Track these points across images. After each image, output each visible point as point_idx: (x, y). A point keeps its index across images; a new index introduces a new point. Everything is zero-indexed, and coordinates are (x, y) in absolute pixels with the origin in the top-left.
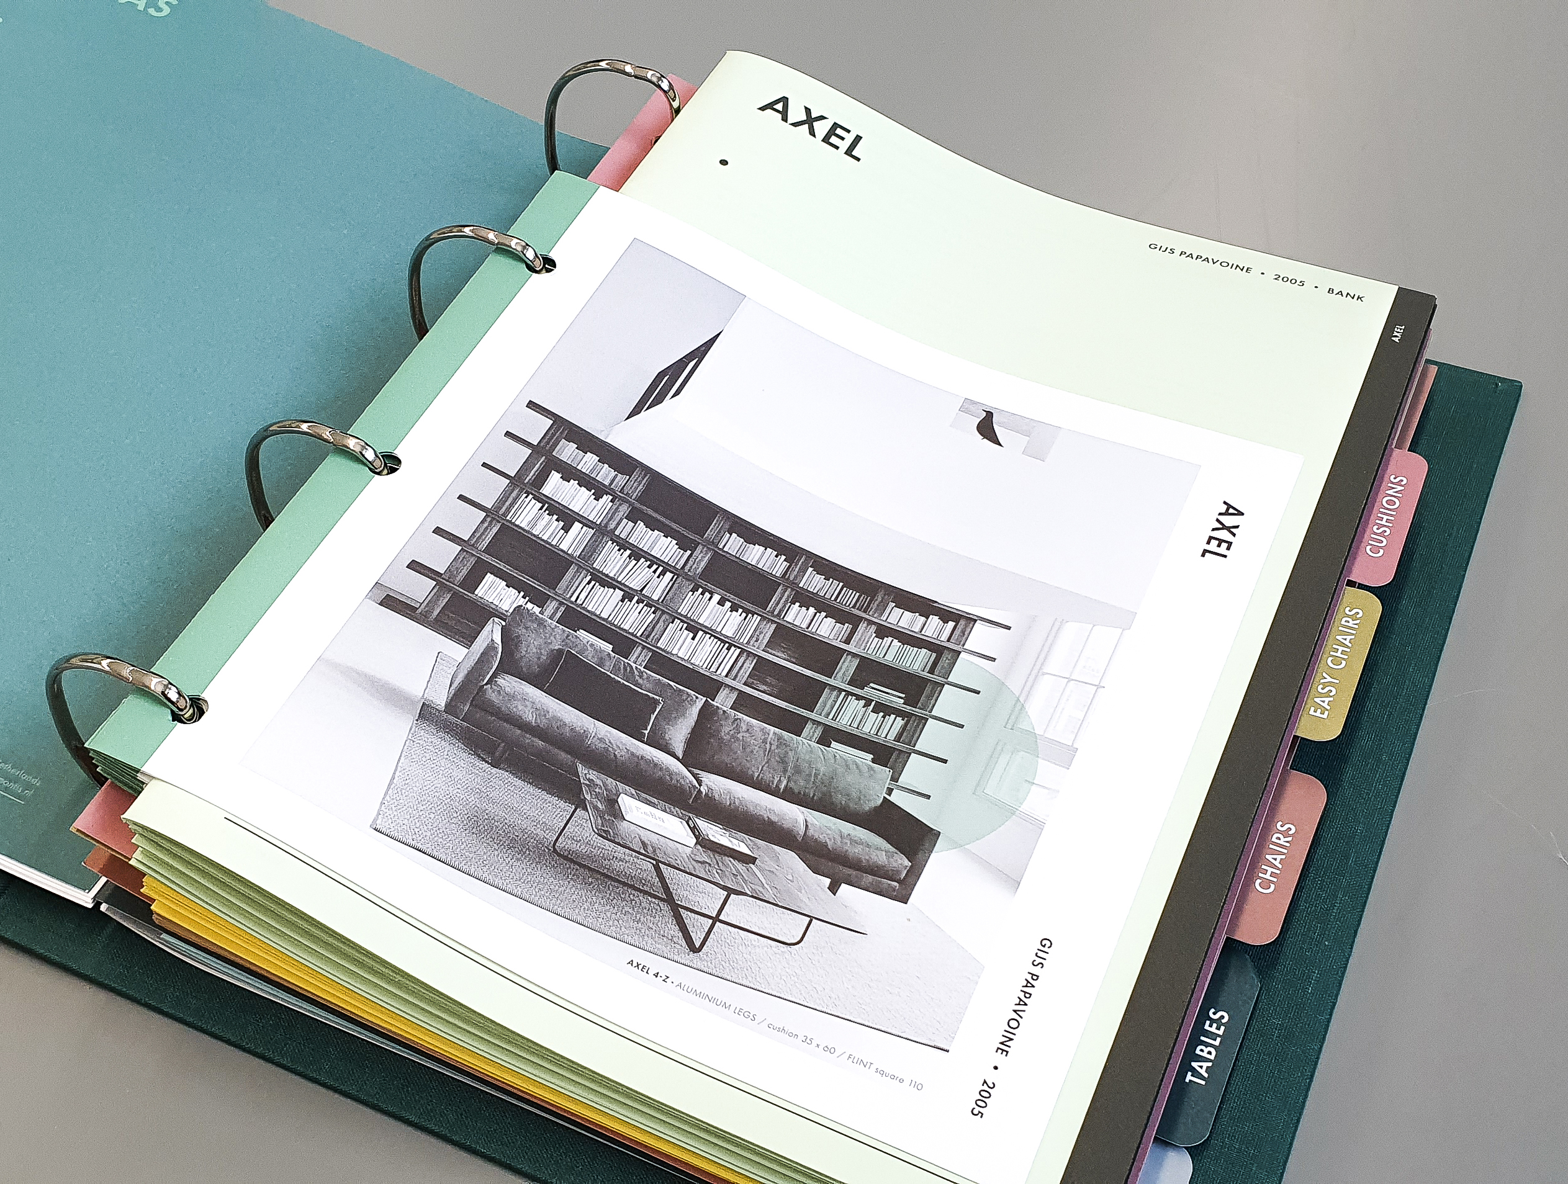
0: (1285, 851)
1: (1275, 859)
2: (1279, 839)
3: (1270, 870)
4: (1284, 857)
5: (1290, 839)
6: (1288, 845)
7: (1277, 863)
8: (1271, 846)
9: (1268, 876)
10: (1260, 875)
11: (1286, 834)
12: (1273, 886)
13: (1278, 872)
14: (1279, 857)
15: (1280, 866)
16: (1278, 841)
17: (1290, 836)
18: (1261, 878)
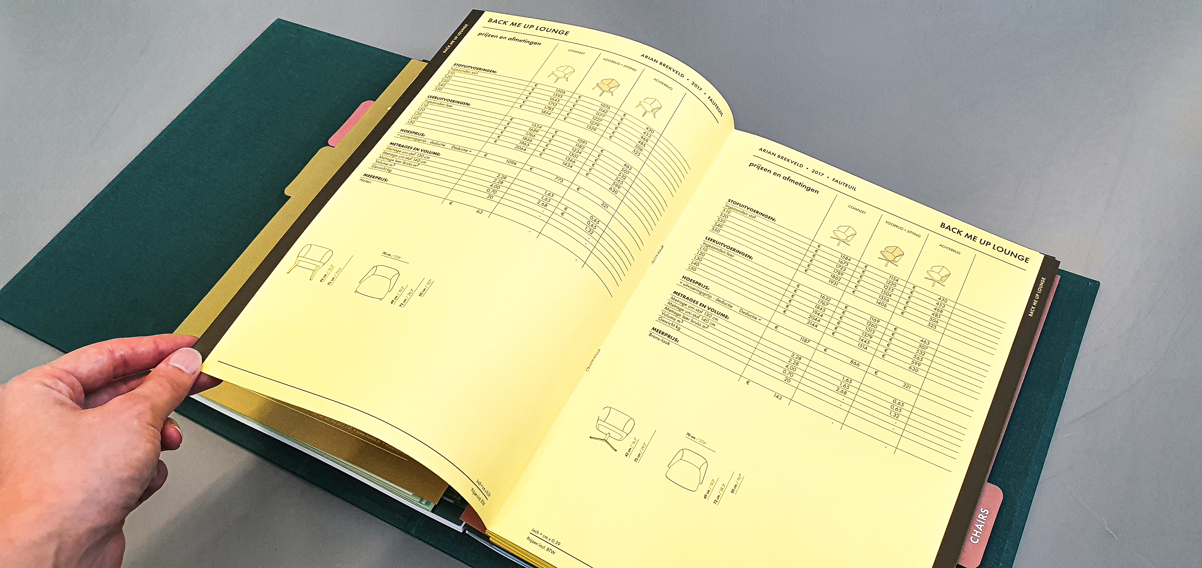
0: (984, 523)
1: (979, 527)
2: (981, 516)
3: (977, 532)
4: (983, 526)
5: (986, 517)
6: (985, 520)
7: (980, 529)
8: (978, 520)
9: (976, 535)
10: (973, 534)
11: (984, 514)
12: (978, 540)
13: (980, 533)
14: (981, 526)
15: (981, 530)
16: (981, 518)
17: (986, 515)
18: (973, 536)
